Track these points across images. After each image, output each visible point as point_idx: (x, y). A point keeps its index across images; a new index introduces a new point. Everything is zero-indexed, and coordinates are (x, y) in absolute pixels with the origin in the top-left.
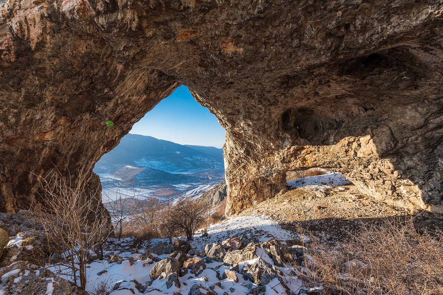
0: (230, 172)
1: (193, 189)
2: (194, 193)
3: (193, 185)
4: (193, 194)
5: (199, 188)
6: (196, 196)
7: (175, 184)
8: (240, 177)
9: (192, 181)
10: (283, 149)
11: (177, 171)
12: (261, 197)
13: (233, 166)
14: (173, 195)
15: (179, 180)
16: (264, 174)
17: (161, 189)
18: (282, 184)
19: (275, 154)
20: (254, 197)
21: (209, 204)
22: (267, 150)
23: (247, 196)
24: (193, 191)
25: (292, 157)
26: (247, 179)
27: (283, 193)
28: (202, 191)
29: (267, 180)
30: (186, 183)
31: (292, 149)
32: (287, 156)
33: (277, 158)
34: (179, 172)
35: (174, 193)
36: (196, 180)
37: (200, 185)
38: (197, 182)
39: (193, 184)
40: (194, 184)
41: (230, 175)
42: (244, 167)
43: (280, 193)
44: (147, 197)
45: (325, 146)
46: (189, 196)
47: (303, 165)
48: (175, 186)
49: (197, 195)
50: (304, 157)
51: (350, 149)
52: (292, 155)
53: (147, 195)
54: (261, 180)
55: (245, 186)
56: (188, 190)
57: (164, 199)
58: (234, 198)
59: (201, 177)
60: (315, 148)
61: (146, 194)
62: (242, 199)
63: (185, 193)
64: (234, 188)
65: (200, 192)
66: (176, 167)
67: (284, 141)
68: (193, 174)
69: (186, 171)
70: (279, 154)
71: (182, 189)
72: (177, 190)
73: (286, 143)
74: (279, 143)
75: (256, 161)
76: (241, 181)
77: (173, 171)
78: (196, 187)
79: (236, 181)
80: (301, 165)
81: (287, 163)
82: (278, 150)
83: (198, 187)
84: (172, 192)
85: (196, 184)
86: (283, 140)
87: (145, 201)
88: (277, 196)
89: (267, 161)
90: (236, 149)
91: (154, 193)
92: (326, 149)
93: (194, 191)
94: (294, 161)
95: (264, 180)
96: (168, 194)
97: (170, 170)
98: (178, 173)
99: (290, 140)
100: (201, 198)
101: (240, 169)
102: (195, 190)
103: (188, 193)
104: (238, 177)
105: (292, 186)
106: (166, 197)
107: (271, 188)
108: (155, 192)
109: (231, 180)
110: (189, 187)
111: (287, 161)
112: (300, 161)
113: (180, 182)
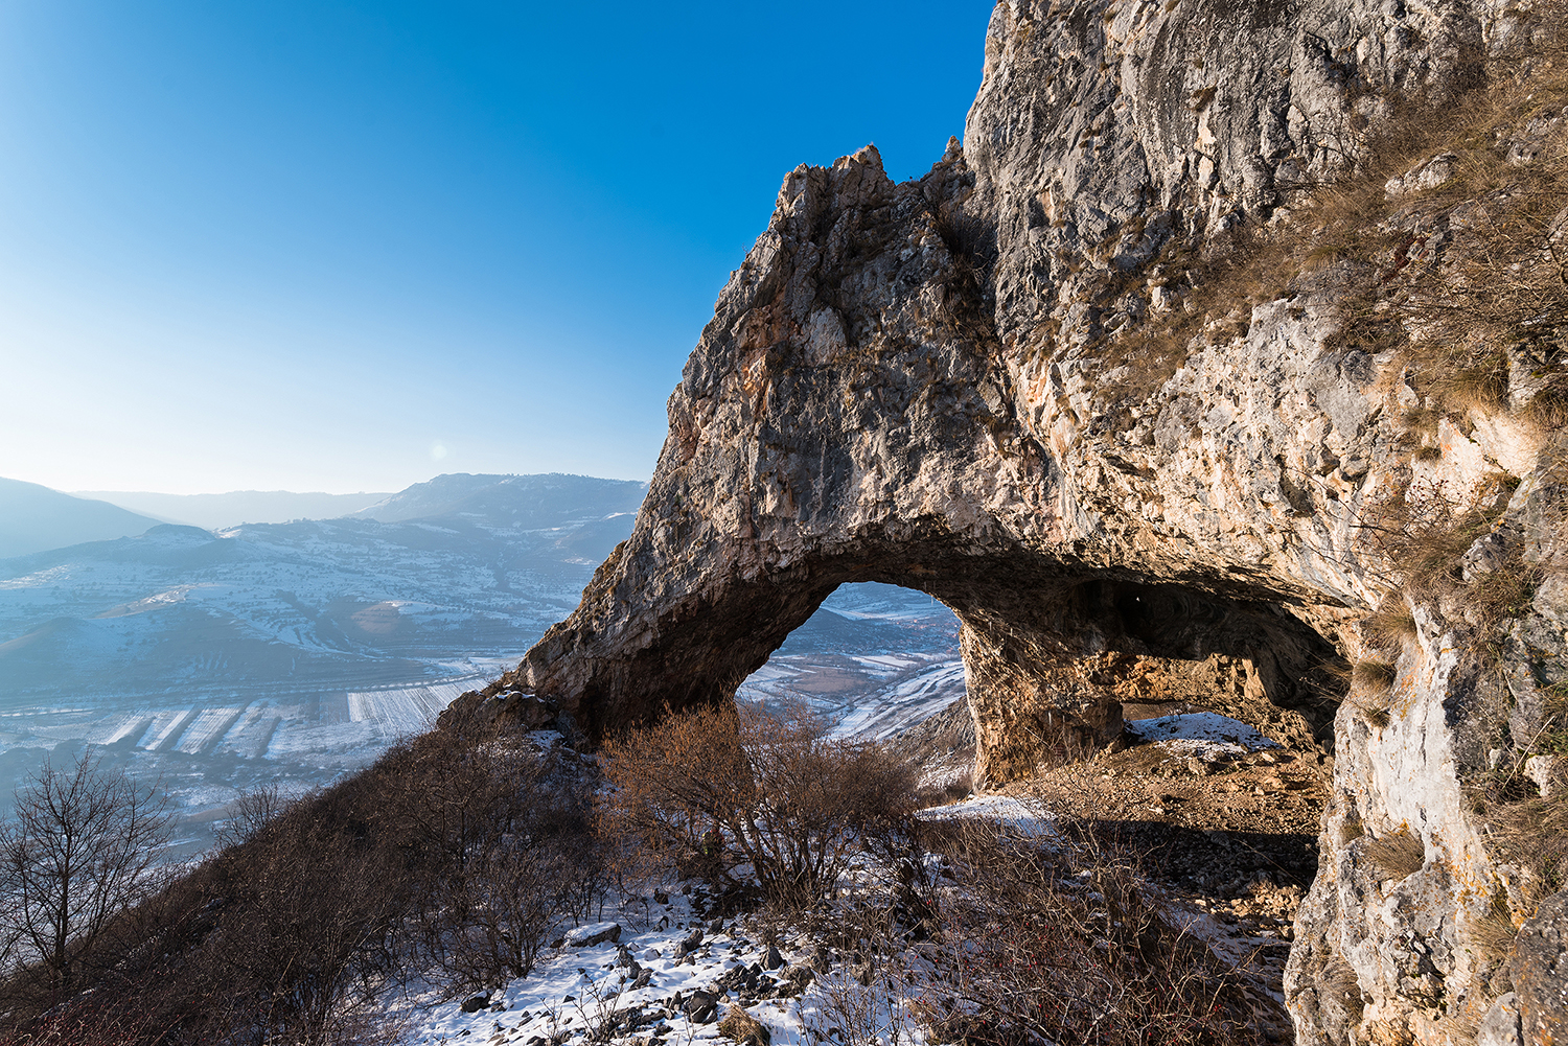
0: (978, 689)
1: (922, 674)
2: (926, 688)
3: (920, 659)
4: (921, 694)
5: (942, 673)
6: (933, 701)
7: (860, 654)
8: (1002, 702)
9: (918, 647)
10: (1090, 654)
11: (866, 609)
12: (1058, 755)
13: (983, 678)
14: (852, 692)
15: (871, 639)
16: (1057, 702)
17: (814, 670)
18: (1112, 729)
19: (1075, 663)
20: (1039, 753)
21: (968, 741)
22: (1054, 653)
23: (1020, 750)
24: (920, 682)
25: (1114, 673)
26: (1019, 709)
27: (1114, 752)
28: (953, 685)
29: (1069, 718)
30: (895, 651)
31: (1110, 658)
32: (1102, 670)
33: (1079, 671)
34: (871, 612)
35: (858, 687)
36: (932, 644)
37: (947, 660)
38: (936, 652)
39: (920, 655)
40: (926, 657)
41: (978, 697)
42: (1008, 682)
43: (1108, 750)
44: (772, 694)
45: (1182, 662)
46: (907, 699)
47: (1145, 694)
48: (859, 663)
49: (936, 696)
50: (1143, 677)
51: (1227, 679)
52: (1113, 671)
53: (770, 687)
54: (1053, 715)
55: (1016, 726)
56: (905, 676)
57: (825, 704)
58: (991, 749)
59: (950, 632)
60: (1160, 662)
61: (767, 684)
62: (1010, 756)
63: (895, 688)
64: (989, 726)
65: (946, 688)
66: (860, 596)
67: (1090, 639)
68: (921, 622)
69: (897, 609)
70: (1083, 665)
71: (884, 674)
72: (866, 674)
73: (1095, 643)
74: (1079, 642)
75: (1032, 672)
76: (1005, 711)
77: (851, 607)
78: (932, 670)
79: (994, 712)
80: (1139, 693)
81: (1107, 684)
82: (1079, 655)
83: (938, 668)
84: (849, 682)
85: (932, 658)
86: (1088, 636)
87: (765, 705)
88: (1100, 757)
89: (1057, 675)
90: (984, 645)
91: (791, 679)
92: (1182, 668)
93: (924, 684)
94: (1120, 682)
95: (1063, 715)
96: (836, 686)
97: (843, 605)
98: (867, 616)
99: (1103, 639)
100: (944, 718)
101: (999, 686)
102: (931, 678)
103: (905, 688)
104: (998, 703)
105: (1143, 734)
106: (832, 697)
107: (1084, 735)
108: (796, 678)
109: (980, 708)
110: (908, 668)
111: (1106, 681)
112: (1135, 685)
113: (875, 647)
